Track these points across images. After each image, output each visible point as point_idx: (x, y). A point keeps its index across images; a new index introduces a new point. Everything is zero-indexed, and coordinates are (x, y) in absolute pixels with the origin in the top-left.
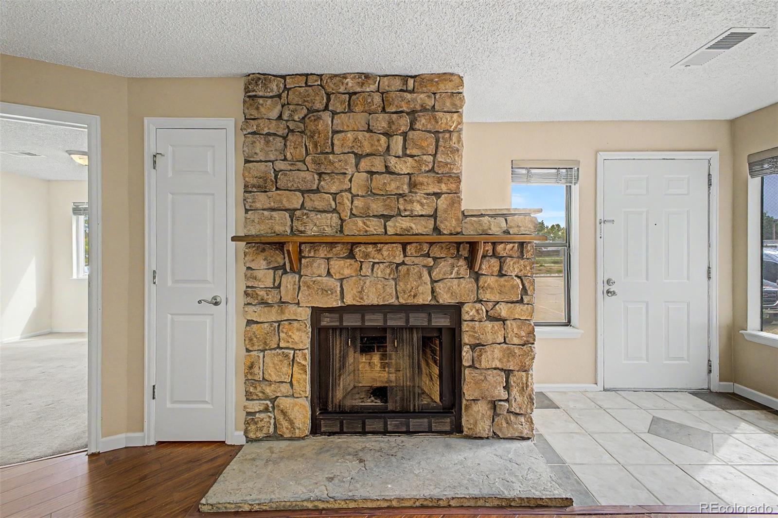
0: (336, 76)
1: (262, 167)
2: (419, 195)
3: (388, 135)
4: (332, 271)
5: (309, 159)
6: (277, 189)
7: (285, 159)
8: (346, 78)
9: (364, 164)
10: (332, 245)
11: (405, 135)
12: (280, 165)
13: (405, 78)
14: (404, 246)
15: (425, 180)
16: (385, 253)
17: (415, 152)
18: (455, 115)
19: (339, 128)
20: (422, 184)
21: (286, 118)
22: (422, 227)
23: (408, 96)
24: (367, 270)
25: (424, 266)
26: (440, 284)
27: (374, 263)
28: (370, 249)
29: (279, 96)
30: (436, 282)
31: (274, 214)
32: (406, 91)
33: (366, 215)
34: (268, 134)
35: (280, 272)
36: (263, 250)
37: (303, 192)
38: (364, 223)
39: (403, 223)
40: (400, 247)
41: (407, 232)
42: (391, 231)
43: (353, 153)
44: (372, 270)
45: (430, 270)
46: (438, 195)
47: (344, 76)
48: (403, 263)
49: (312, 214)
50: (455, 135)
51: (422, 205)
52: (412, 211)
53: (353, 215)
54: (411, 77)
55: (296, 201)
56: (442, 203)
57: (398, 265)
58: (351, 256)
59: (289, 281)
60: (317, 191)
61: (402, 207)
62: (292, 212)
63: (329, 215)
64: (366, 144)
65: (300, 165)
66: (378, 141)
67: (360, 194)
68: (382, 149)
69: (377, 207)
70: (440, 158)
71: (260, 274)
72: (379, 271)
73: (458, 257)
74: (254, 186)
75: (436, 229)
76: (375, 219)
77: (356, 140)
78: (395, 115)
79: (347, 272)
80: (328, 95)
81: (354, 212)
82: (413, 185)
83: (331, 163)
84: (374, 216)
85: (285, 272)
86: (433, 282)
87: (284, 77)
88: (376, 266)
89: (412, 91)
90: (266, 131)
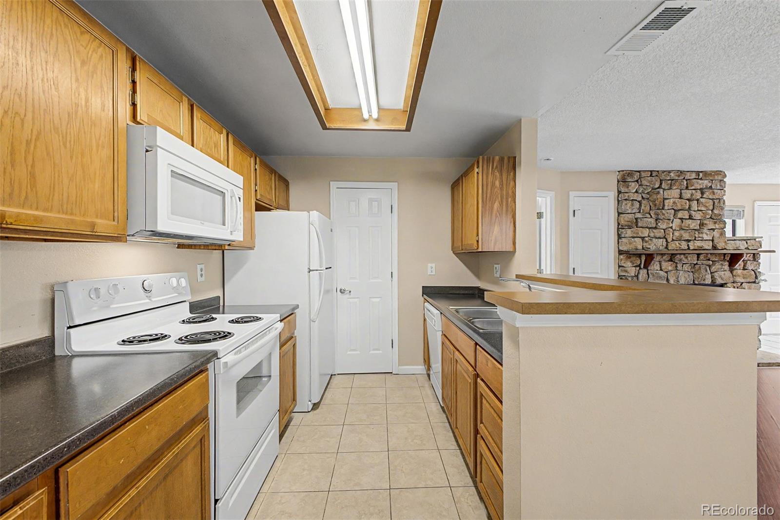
0: (665, 171)
1: (630, 216)
2: (705, 231)
3: (689, 200)
4: (663, 268)
5: (652, 213)
6: (637, 227)
7: (639, 212)
8: (671, 173)
9: (680, 215)
10: (663, 255)
11: (698, 200)
12: (639, 215)
13: (698, 173)
14: (698, 255)
15: (708, 222)
16: (689, 259)
17: (703, 209)
18: (722, 191)
19: (666, 197)
20: (706, 224)
21: (640, 192)
22: (708, 245)
23: (700, 182)
24: (679, 266)
25: (707, 265)
26: (716, 274)
27: (683, 264)
28: (682, 256)
29: (637, 181)
30: (713, 273)
31: (636, 239)
32: (698, 179)
33: (680, 239)
34: (632, 200)
35: (638, 268)
36: (630, 258)
37: (650, 228)
38: (679, 244)
39: (698, 244)
40: (696, 255)
41: (701, 248)
42: (692, 248)
43: (673, 209)
44: (683, 266)
45: (710, 266)
46: (713, 230)
47: (670, 172)
48: (697, 264)
49: (654, 239)
50: (722, 202)
51: (707, 234)
52: (703, 238)
53: (673, 240)
54: (701, 172)
55: (646, 233)
56: (716, 234)
57: (695, 264)
58: (671, 260)
59: (643, 272)
60: (656, 228)
61: (697, 236)
62: (643, 238)
63: (662, 240)
64: (678, 204)
65: (648, 216)
66: (686, 203)
67: (677, 229)
68: (687, 207)
69: (686, 236)
70: (716, 211)
71: (628, 269)
72: (686, 267)
73: (724, 260)
74: (626, 226)
75: (714, 247)
76: (683, 242)
77: (674, 203)
78: (694, 191)
79: (670, 268)
80: (661, 180)
81: (674, 238)
82: (702, 225)
83: (663, 214)
84: (684, 240)
85: (640, 268)
86: (711, 273)
87: (639, 172)
88: (684, 265)
89: (701, 179)
90: (632, 199)
